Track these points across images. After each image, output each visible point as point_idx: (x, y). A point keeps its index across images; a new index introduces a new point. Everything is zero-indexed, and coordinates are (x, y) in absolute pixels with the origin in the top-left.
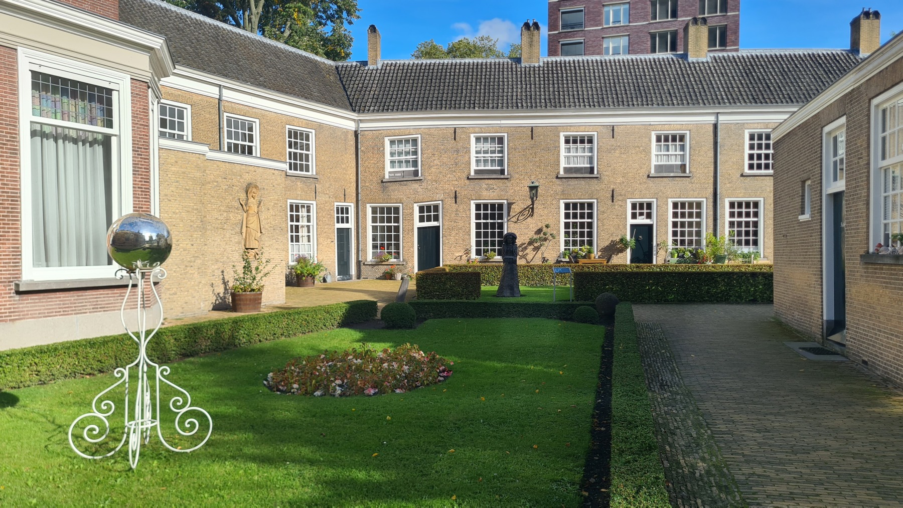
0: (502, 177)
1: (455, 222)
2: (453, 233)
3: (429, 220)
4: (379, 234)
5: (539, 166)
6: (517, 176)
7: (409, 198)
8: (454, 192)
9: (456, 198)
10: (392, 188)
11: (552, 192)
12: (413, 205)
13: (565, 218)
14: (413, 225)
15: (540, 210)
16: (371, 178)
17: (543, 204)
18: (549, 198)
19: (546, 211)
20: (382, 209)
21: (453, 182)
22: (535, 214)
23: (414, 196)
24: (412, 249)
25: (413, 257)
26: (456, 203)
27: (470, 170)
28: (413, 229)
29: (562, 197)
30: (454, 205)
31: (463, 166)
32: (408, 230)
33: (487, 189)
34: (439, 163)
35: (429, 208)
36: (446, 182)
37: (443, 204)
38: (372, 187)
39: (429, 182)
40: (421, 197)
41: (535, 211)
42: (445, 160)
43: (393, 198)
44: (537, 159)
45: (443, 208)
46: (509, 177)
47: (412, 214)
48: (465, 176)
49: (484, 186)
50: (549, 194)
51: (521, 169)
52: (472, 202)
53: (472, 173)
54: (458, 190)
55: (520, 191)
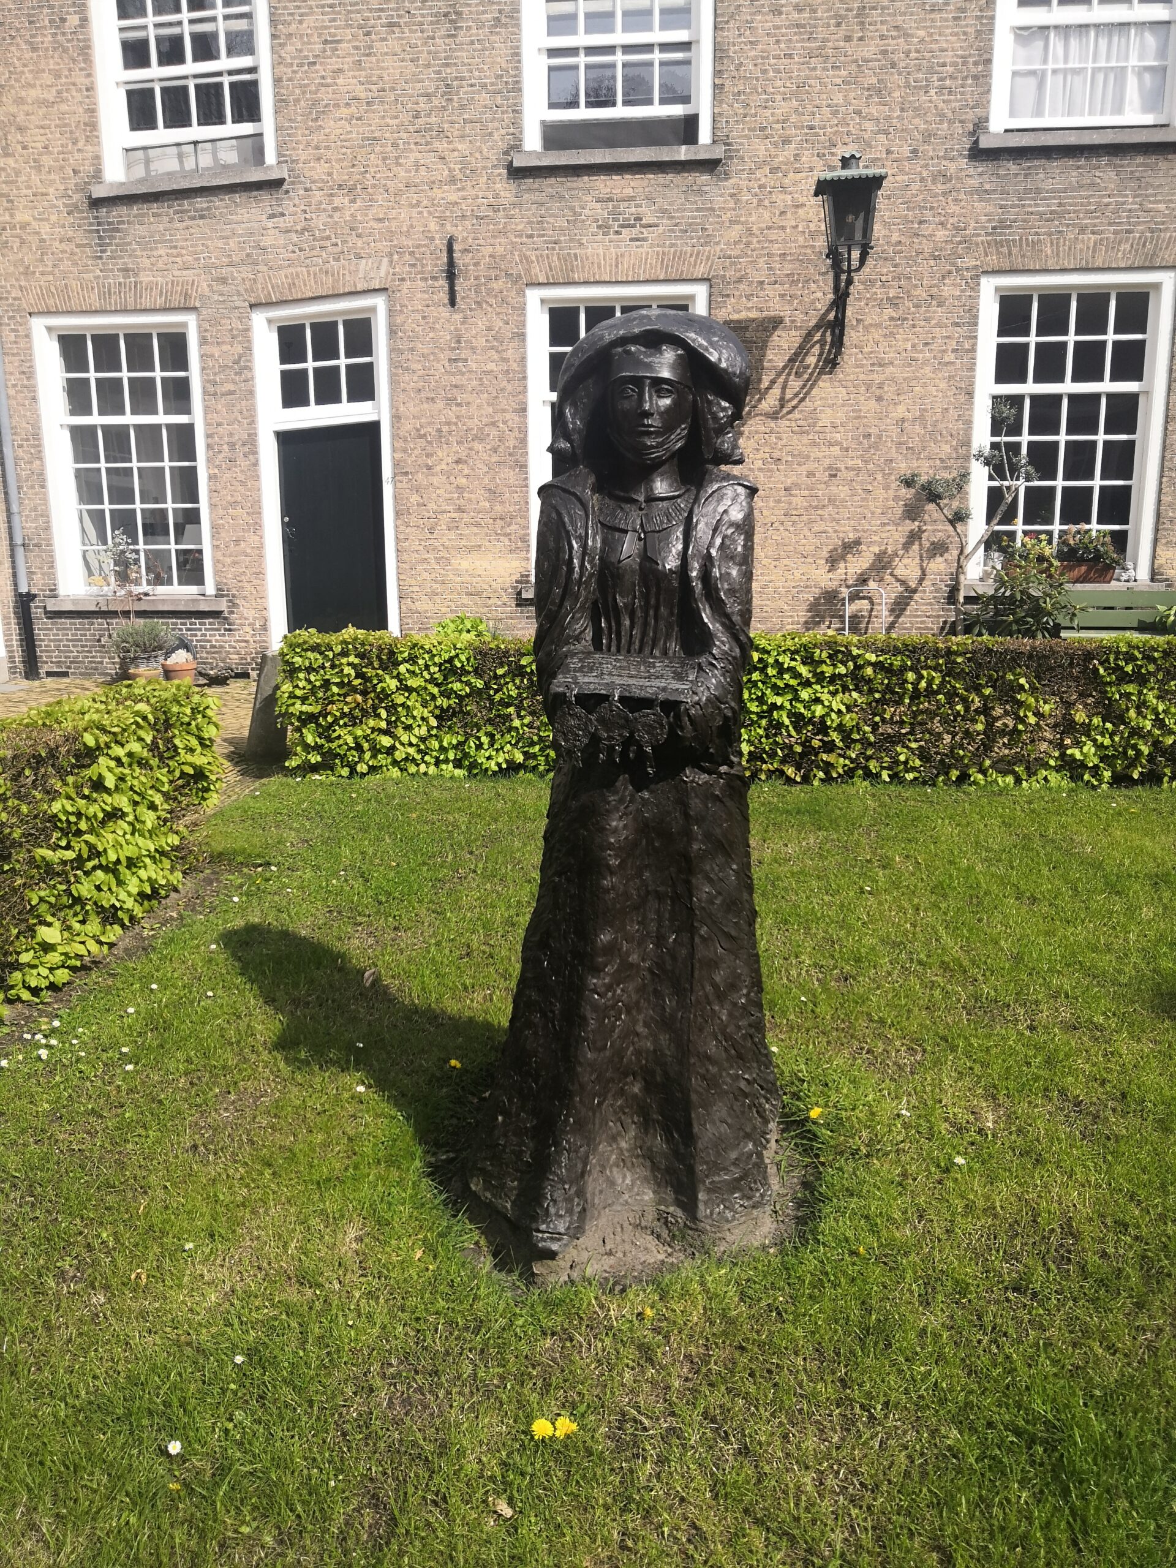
0: (683, 153)
1: (450, 401)
2: (444, 456)
3: (328, 394)
4: (103, 465)
5: (878, 91)
6: (761, 148)
7: (223, 280)
8: (440, 243)
9: (451, 276)
10: (139, 230)
11: (941, 235)
12: (245, 318)
13: (1000, 378)
14: (252, 422)
15: (876, 334)
16: (35, 179)
17: (893, 302)
18: (925, 267)
19: (904, 340)
20: (106, 343)
21: (437, 193)
22: (849, 356)
23: (245, 272)
24: (253, 539)
25: (260, 574)
26: (453, 302)
27: (517, 123)
28: (252, 439)
29: (993, 260)
30: (445, 312)
31: (485, 98)
32: (232, 446)
33: (604, 227)
34: (361, 91)
35: (325, 332)
36: (398, 193)
37: (391, 313)
38: (45, 230)
39: (318, 195)
40: (281, 278)
41: (851, 336)
42: (392, 68)
43: (150, 288)
44: (870, 50)
45: (392, 331)
46: (718, 152)
47: (243, 365)
48: (491, 153)
49: (592, 209)
50: (927, 247)
51: (782, 109)
52: (534, 297)
53: (533, 141)
54: (459, 232)
55: (773, 235)
